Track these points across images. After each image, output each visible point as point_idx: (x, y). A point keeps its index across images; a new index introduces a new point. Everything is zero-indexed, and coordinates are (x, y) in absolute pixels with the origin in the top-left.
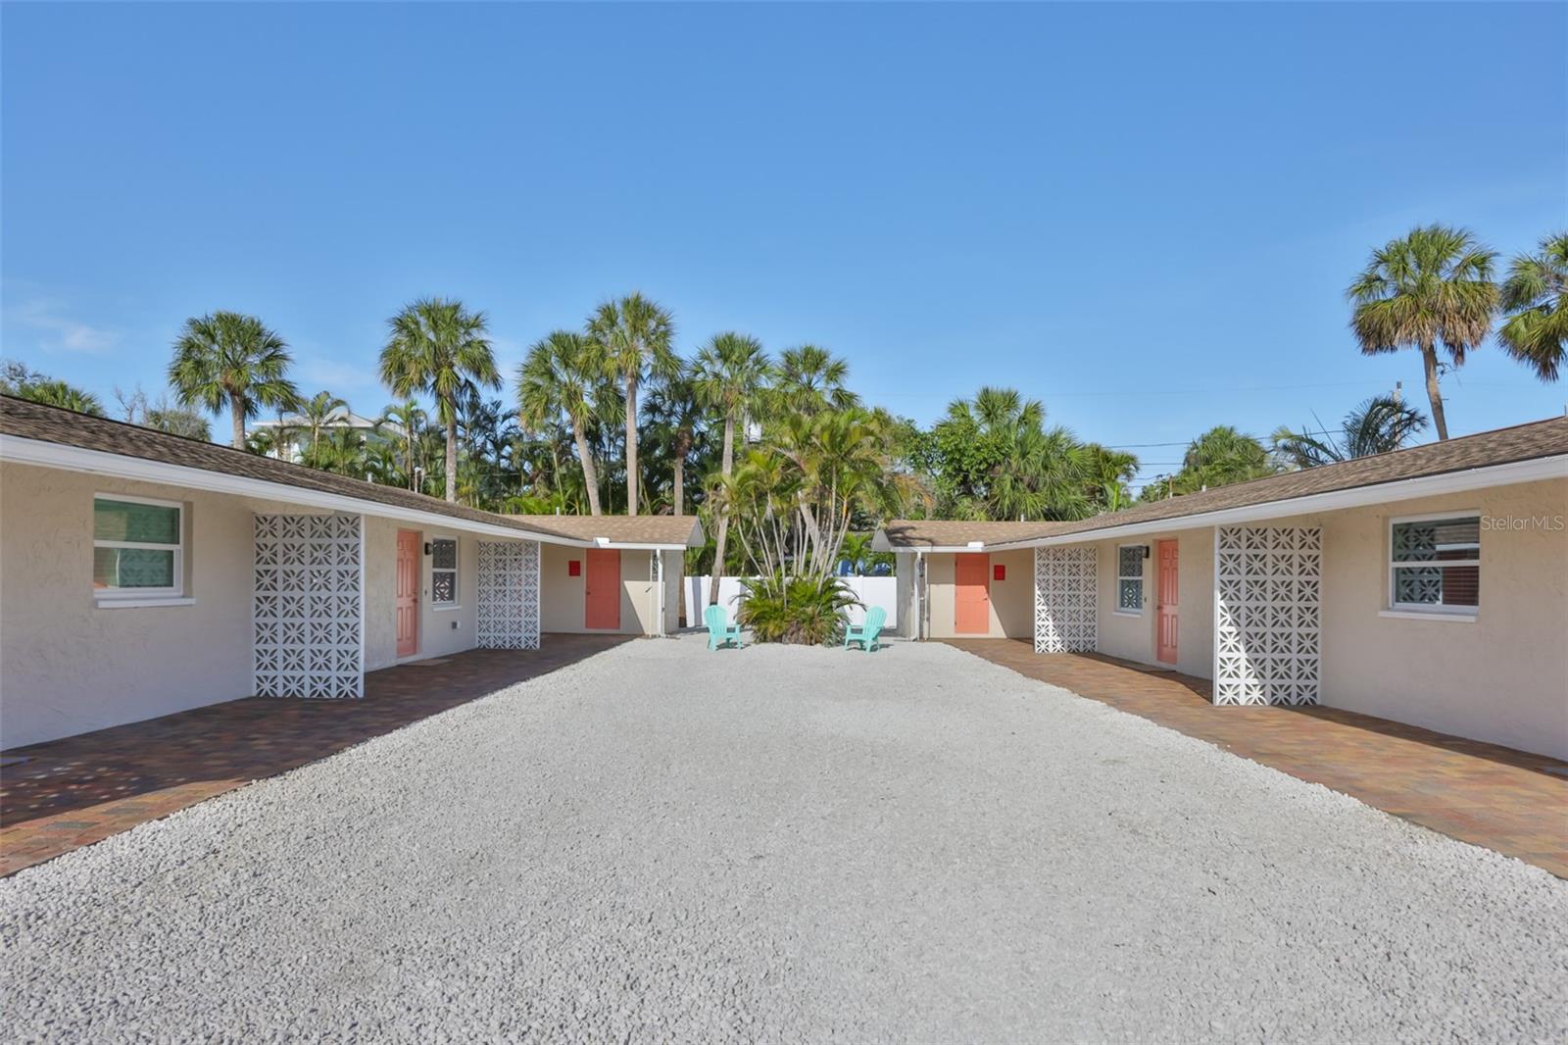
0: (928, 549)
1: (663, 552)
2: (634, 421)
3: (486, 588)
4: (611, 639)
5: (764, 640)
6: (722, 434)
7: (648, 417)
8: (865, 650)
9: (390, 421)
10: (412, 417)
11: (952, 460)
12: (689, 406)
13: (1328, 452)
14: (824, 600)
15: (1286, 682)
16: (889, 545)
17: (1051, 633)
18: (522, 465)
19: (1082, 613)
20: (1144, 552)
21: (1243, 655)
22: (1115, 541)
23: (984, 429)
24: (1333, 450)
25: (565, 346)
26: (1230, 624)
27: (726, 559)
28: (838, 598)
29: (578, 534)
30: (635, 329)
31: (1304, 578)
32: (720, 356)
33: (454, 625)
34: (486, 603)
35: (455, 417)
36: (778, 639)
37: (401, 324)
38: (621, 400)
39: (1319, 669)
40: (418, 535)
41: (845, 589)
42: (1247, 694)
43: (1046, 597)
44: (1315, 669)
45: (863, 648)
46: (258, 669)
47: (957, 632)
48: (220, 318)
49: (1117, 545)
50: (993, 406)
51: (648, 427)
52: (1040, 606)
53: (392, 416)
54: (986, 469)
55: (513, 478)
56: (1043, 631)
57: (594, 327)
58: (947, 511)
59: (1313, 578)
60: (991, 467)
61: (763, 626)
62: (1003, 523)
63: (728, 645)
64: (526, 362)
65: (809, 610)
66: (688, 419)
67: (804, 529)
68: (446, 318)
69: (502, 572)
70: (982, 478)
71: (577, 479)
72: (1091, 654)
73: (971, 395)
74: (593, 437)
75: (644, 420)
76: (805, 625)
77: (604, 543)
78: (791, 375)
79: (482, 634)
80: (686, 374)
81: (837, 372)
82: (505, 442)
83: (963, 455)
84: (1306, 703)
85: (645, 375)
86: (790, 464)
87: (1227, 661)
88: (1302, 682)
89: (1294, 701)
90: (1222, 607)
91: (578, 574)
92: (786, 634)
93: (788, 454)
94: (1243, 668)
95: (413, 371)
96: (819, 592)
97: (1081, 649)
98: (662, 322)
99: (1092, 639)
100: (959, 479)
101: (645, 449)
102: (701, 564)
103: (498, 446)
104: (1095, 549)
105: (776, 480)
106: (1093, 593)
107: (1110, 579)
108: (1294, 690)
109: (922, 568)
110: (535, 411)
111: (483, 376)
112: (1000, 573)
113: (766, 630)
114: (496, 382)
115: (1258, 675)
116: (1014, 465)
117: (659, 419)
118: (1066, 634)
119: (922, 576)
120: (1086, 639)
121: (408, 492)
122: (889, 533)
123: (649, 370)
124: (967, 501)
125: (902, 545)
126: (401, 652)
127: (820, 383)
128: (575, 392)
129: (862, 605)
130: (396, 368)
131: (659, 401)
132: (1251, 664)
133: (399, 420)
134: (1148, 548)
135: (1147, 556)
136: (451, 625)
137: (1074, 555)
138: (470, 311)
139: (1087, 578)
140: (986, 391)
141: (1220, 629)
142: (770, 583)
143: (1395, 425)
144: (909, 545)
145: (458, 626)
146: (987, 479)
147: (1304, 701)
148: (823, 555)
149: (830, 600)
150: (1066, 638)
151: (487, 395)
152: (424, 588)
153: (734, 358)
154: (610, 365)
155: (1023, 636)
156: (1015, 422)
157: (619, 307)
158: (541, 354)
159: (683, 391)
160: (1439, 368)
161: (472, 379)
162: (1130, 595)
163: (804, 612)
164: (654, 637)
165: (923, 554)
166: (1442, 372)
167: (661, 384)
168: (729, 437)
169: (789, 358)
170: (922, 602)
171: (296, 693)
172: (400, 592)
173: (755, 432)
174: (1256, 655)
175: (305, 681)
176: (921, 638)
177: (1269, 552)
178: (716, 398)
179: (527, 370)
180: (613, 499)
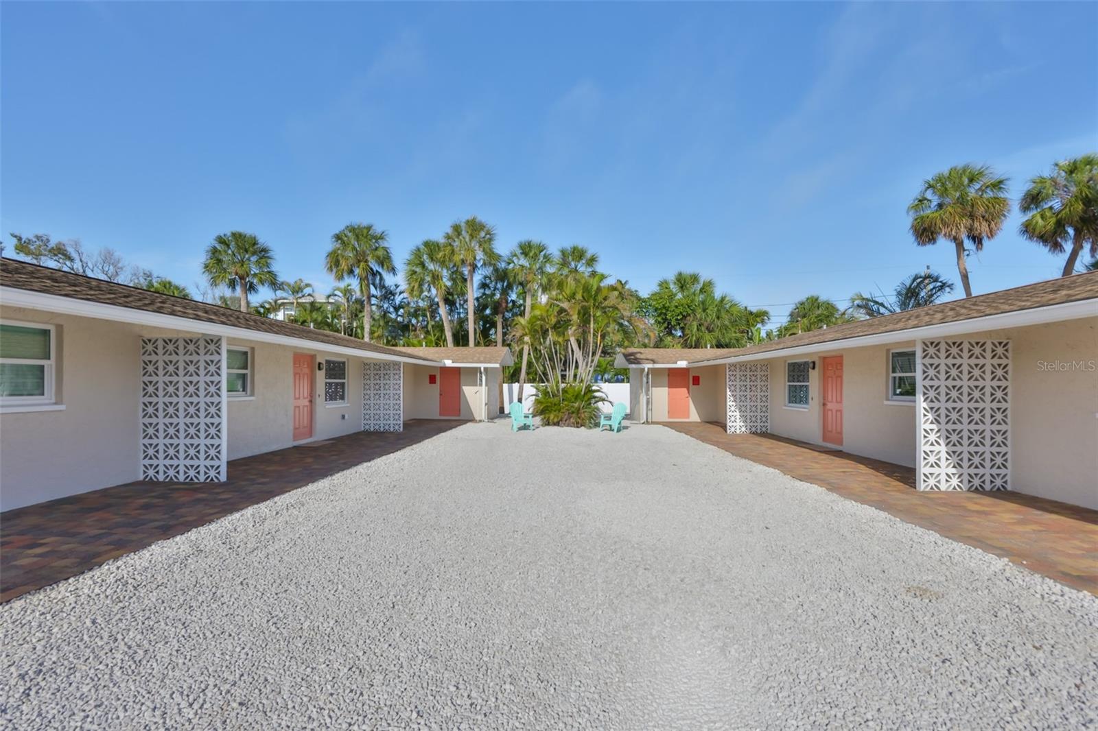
0: (650, 366)
1: (485, 368)
2: (473, 292)
3: (368, 392)
4: (454, 423)
5: (548, 424)
6: (524, 300)
7: (482, 291)
8: (613, 430)
9: (336, 295)
10: (347, 292)
11: (661, 314)
12: (505, 284)
13: (886, 308)
14: (586, 398)
15: (981, 471)
16: (627, 363)
17: (738, 420)
18: (410, 321)
19: (759, 407)
20: (811, 365)
21: (943, 448)
22: (784, 358)
23: (680, 296)
24: (889, 306)
25: (431, 248)
26: (932, 423)
27: (528, 373)
28: (595, 397)
29: (434, 358)
30: (472, 236)
31: (995, 383)
32: (522, 253)
33: (343, 417)
34: (368, 402)
35: (370, 293)
36: (557, 424)
37: (338, 237)
38: (465, 280)
39: (1009, 460)
40: (313, 357)
41: (598, 391)
42: (947, 481)
43: (735, 396)
44: (1006, 460)
45: (611, 429)
46: (144, 458)
47: (669, 417)
48: (234, 234)
49: (785, 361)
50: (685, 282)
51: (481, 297)
52: (730, 403)
53: (337, 292)
54: (681, 319)
55: (405, 328)
56: (733, 419)
57: (448, 237)
58: (659, 344)
59: (1003, 383)
60: (684, 317)
61: (547, 416)
62: (692, 350)
63: (525, 427)
64: (409, 258)
65: (576, 405)
66: (505, 292)
67: (573, 354)
68: (362, 234)
69: (378, 382)
70: (679, 324)
71: (440, 327)
72: (765, 435)
73: (671, 276)
74: (450, 302)
75: (477, 294)
76: (574, 415)
77: (449, 363)
78: (564, 263)
79: (366, 422)
80: (503, 265)
81: (592, 261)
82: (401, 307)
83: (667, 310)
84: (999, 489)
85: (479, 265)
86: (562, 311)
87: (930, 453)
88: (995, 471)
89: (988, 487)
90: (924, 408)
91: (435, 383)
92: (561, 420)
93: (562, 305)
94: (943, 459)
95: (344, 265)
96: (583, 393)
97: (759, 431)
98: (488, 233)
99: (766, 424)
100: (666, 325)
101: (480, 309)
102: (514, 377)
103: (396, 309)
104: (767, 365)
105: (553, 320)
106: (766, 394)
107: (780, 385)
108: (988, 478)
109: (648, 378)
110: (414, 287)
111: (385, 267)
112: (696, 381)
113: (549, 418)
114: (393, 270)
115: (957, 466)
116: (698, 316)
117: (488, 292)
118: (748, 421)
119: (647, 382)
120: (762, 424)
121: (340, 335)
122: (626, 356)
123: (482, 262)
124: (669, 338)
125: (634, 363)
126: (295, 437)
127: (582, 268)
128: (438, 276)
129: (610, 402)
130: (334, 262)
131: (488, 281)
132: (950, 456)
133: (340, 294)
134: (814, 363)
135: (814, 368)
136: (340, 417)
137: (753, 368)
138: (378, 229)
139: (762, 383)
140: (680, 274)
141: (924, 426)
142: (552, 388)
143: (932, 290)
144: (639, 363)
145: (346, 417)
146: (682, 325)
147: (997, 487)
148: (585, 371)
149: (589, 399)
150: (748, 424)
151: (389, 280)
152: (318, 393)
153: (531, 254)
154: (457, 258)
155: (719, 423)
156: (698, 291)
157: (463, 225)
158: (417, 253)
159: (502, 275)
160: (966, 253)
161: (380, 270)
162: (797, 395)
163: (573, 407)
164: (480, 421)
165: (648, 369)
166: (968, 255)
167: (488, 271)
168: (529, 301)
169: (563, 252)
170: (648, 399)
171: (174, 478)
172: (297, 396)
173: (544, 299)
174: (954, 449)
175: (180, 469)
176: (647, 422)
177: (965, 362)
178: (521, 278)
179: (409, 263)
180: (461, 339)
